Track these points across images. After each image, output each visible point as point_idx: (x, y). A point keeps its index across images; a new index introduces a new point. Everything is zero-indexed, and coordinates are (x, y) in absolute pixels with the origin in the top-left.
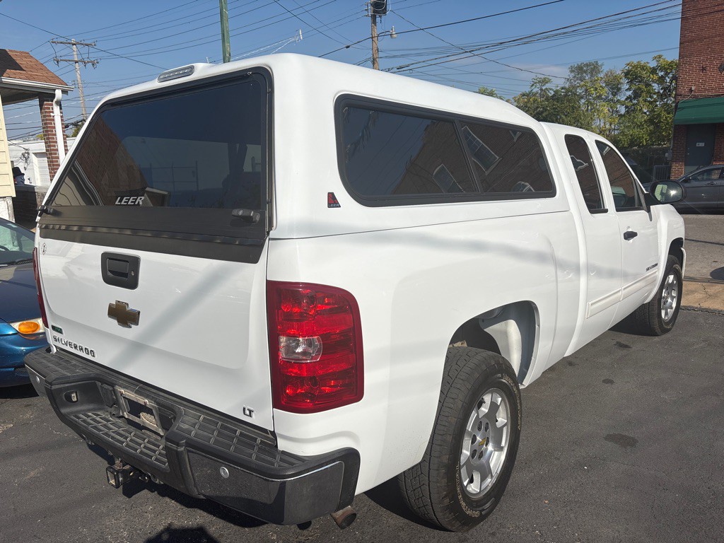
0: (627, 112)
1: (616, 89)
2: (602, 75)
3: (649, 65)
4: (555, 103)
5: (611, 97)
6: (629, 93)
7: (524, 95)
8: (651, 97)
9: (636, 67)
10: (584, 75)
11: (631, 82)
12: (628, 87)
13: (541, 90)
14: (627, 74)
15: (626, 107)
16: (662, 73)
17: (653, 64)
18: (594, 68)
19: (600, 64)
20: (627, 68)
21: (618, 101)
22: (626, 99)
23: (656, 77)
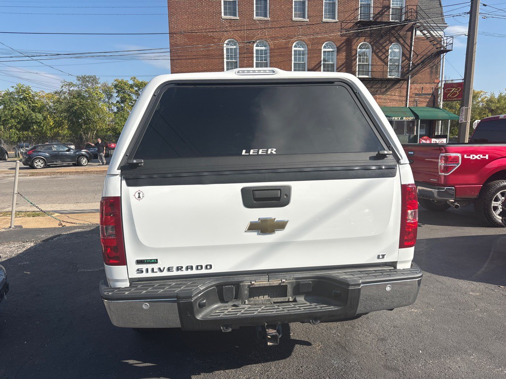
0: (118, 111)
1: (110, 96)
2: (99, 85)
3: (128, 82)
4: (82, 101)
5: (107, 100)
6: (118, 99)
7: (56, 93)
8: (132, 103)
9: (121, 82)
10: (87, 83)
11: (118, 92)
12: (117, 95)
13: (69, 90)
14: (116, 86)
15: (117, 108)
16: (136, 89)
17: (131, 82)
18: (94, 80)
19: (97, 77)
20: (115, 83)
21: (112, 103)
22: (117, 103)
23: (133, 91)
